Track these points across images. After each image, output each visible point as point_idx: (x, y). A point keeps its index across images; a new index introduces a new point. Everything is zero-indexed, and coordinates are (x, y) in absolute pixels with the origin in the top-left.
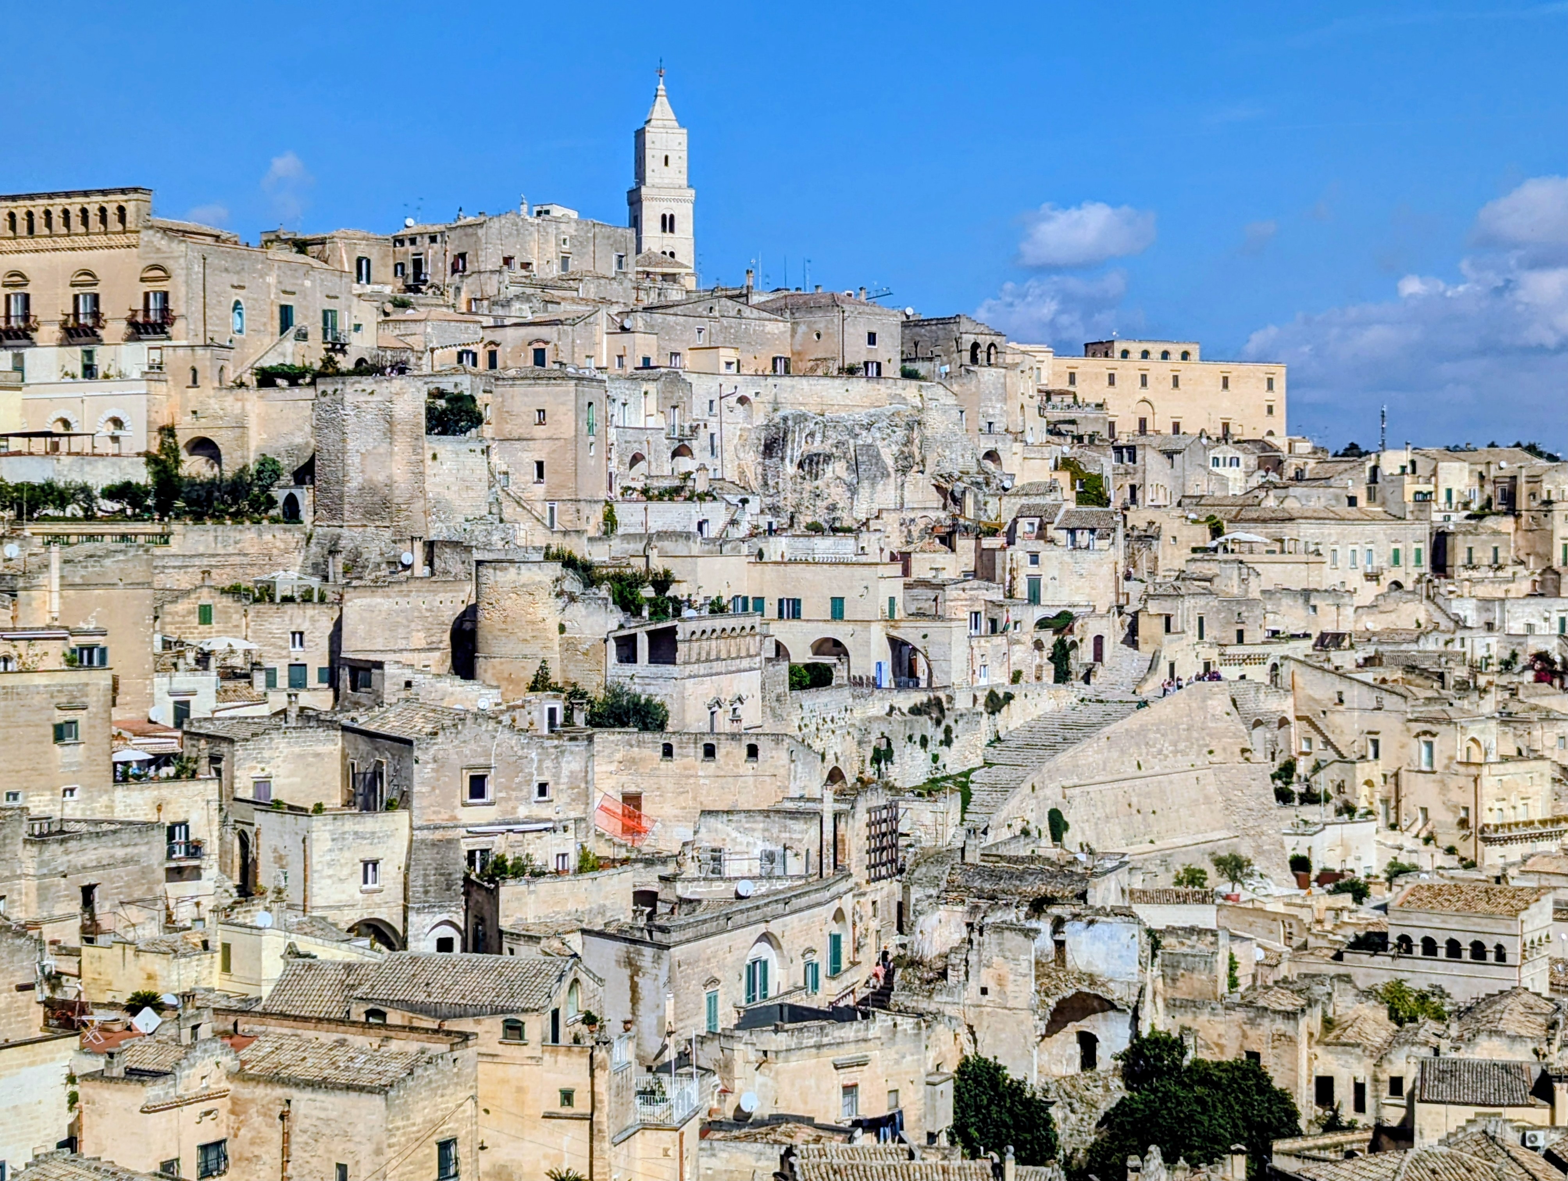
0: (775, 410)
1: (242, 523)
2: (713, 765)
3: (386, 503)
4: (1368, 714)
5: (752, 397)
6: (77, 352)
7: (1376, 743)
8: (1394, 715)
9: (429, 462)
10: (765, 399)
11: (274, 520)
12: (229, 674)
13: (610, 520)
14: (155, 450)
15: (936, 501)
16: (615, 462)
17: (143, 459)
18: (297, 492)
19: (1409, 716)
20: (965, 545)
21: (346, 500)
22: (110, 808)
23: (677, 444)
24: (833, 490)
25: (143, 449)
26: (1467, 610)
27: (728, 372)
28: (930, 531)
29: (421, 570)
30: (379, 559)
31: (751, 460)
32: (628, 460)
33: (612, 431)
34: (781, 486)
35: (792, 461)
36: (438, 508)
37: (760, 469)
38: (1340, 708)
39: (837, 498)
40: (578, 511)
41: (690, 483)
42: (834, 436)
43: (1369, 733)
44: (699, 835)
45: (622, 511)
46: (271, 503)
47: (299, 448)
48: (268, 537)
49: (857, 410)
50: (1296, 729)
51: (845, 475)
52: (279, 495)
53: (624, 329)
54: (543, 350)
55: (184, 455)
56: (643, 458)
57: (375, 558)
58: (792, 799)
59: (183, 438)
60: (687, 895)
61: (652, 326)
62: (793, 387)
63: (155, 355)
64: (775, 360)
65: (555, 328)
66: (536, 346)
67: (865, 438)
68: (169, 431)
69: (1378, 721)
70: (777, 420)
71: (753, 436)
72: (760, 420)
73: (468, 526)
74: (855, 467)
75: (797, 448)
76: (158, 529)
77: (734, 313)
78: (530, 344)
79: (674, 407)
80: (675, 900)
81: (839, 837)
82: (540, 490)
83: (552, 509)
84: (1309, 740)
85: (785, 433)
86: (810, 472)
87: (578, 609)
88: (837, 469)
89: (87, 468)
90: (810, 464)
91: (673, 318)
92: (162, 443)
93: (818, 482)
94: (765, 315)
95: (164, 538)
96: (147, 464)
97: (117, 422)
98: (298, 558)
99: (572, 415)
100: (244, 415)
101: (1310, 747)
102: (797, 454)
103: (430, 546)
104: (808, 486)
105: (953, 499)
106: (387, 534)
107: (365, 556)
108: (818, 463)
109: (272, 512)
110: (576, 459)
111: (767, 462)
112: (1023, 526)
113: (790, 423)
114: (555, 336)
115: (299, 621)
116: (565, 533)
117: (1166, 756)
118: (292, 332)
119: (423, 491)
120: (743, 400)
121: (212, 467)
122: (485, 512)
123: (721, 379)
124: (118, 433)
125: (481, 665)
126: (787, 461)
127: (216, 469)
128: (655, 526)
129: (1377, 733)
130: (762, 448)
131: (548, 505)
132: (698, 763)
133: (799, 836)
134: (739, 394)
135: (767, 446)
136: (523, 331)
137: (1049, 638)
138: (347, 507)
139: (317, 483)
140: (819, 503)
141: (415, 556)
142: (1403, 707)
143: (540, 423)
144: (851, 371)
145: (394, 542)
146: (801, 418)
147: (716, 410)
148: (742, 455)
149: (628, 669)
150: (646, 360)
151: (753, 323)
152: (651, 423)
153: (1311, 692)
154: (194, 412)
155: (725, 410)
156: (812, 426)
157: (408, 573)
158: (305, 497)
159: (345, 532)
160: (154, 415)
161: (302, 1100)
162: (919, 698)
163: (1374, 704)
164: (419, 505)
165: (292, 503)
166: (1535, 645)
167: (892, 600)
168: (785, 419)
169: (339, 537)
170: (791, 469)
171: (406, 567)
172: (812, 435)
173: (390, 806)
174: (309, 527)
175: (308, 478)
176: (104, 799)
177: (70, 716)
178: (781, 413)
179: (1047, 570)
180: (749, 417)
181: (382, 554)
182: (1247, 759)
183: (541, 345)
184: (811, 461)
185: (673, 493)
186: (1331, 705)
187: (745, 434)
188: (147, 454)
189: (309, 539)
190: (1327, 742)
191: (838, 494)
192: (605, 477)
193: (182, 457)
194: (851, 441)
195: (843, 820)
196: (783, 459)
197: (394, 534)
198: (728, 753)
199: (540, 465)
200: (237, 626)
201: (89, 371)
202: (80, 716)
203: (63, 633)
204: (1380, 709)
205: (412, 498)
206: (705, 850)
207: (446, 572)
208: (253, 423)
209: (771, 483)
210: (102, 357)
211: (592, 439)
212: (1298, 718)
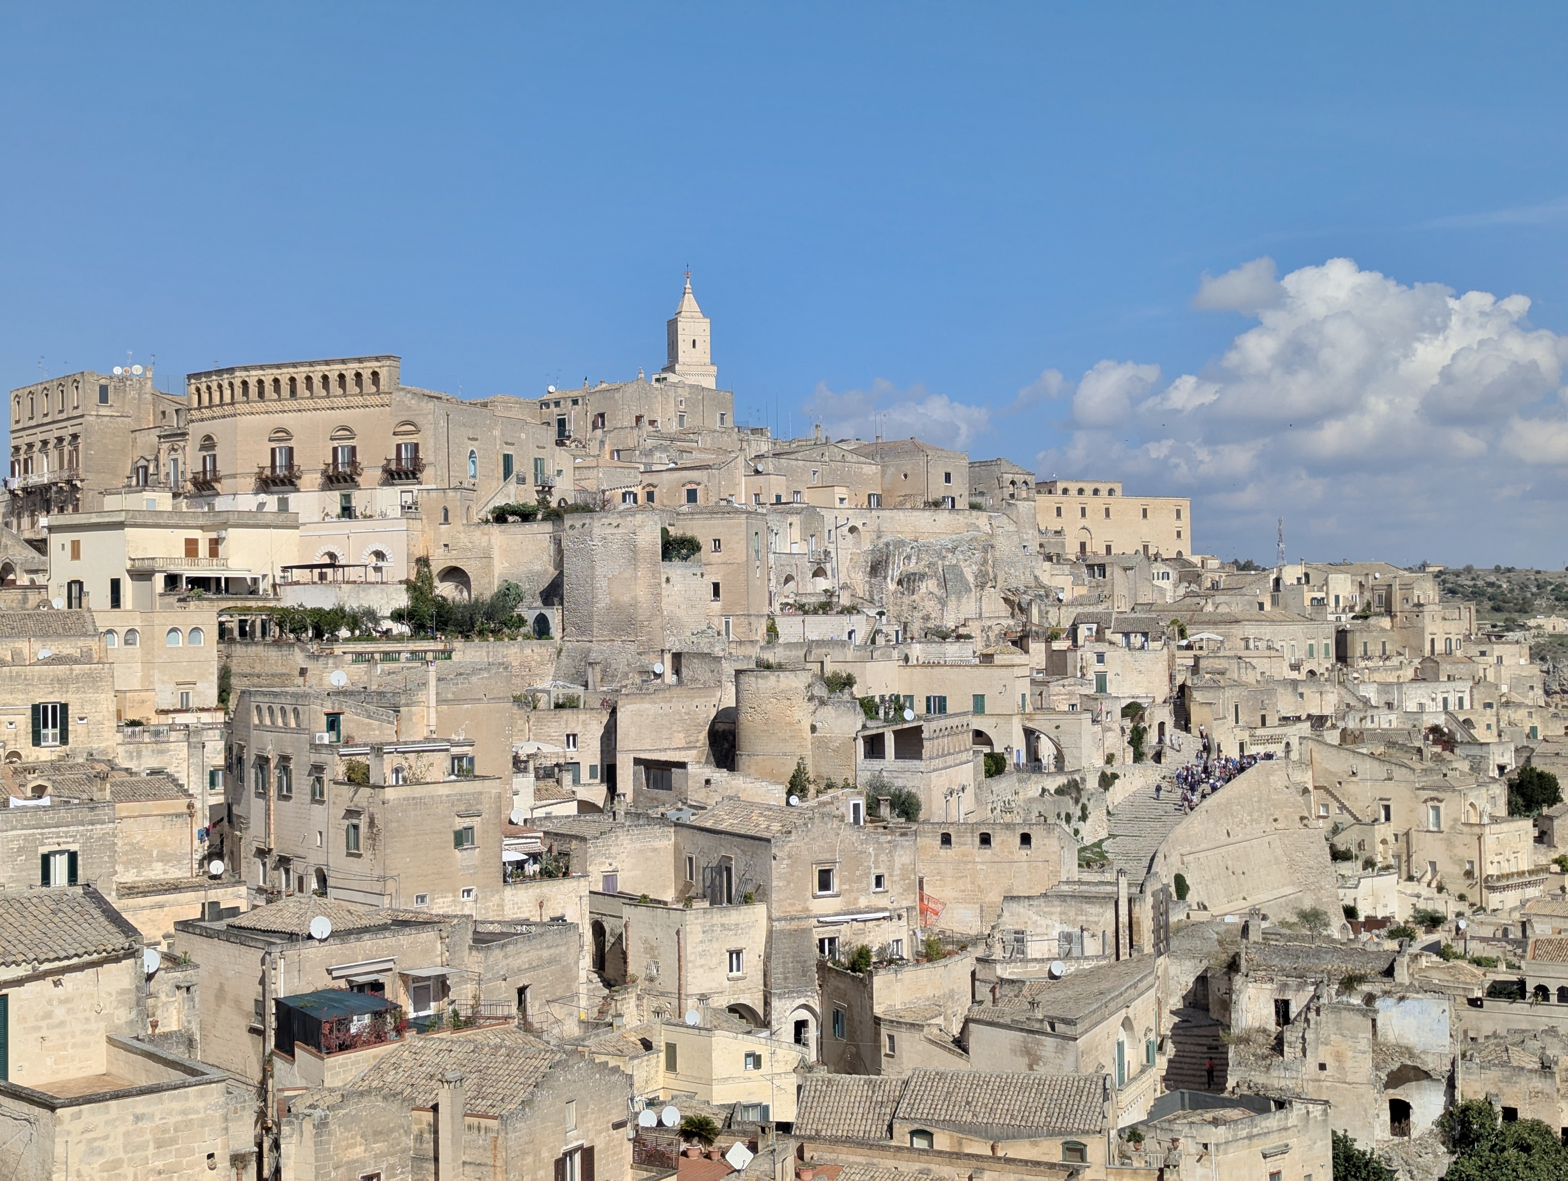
0: (879, 537)
1: (502, 640)
2: (989, 852)
3: (631, 620)
4: (1379, 783)
5: (860, 527)
6: (334, 496)
7: (1387, 808)
8: (1404, 784)
9: (664, 585)
10: (870, 529)
11: (527, 637)
12: (541, 774)
13: (772, 631)
14: (413, 578)
15: (1004, 609)
16: (773, 582)
17: (405, 586)
18: (548, 612)
19: (1417, 785)
20: (1039, 648)
21: (596, 618)
22: (501, 906)
23: (816, 567)
24: (927, 603)
25: (404, 578)
26: (1371, 692)
27: (842, 506)
28: (1004, 635)
29: (670, 678)
30: (627, 669)
31: (859, 579)
32: (783, 580)
33: (771, 556)
34: (885, 600)
35: (892, 580)
36: (672, 624)
37: (867, 587)
38: (1354, 779)
39: (930, 609)
40: (750, 624)
41: (835, 599)
42: (926, 559)
43: (1381, 799)
44: (1003, 919)
45: (782, 624)
46: (522, 621)
47: (539, 574)
48: (528, 651)
49: (943, 536)
50: (1314, 796)
51: (936, 590)
52: (530, 616)
53: (757, 472)
54: (695, 490)
55: (436, 582)
56: (793, 578)
57: (622, 668)
58: (1067, 882)
59: (436, 567)
60: (1006, 976)
61: (780, 470)
62: (892, 518)
63: (408, 498)
64: (869, 496)
65: (705, 472)
66: (689, 487)
67: (951, 559)
68: (423, 562)
69: (1389, 790)
70: (881, 546)
71: (862, 559)
72: (867, 546)
73: (694, 639)
74: (944, 583)
75: (897, 569)
76: (440, 646)
77: (839, 458)
78: (683, 485)
79: (812, 536)
80: (996, 980)
81: (1134, 920)
82: (717, 606)
83: (727, 623)
84: (1326, 806)
85: (887, 557)
86: (908, 589)
87: (827, 712)
88: (929, 585)
89: (362, 595)
90: (908, 581)
91: (794, 463)
92: (418, 572)
93: (915, 597)
94: (862, 459)
95: (447, 654)
96: (407, 590)
97: (379, 555)
98: (551, 669)
99: (743, 543)
100: (490, 547)
101: (1327, 811)
102: (897, 574)
103: (677, 657)
104: (906, 600)
105: (1017, 607)
106: (632, 647)
107: (614, 666)
108: (914, 581)
109: (523, 630)
110: (747, 580)
111: (873, 580)
112: (1083, 631)
113: (891, 548)
114: (705, 478)
115: (573, 724)
116: (741, 643)
117: (1246, 825)
118: (513, 478)
119: (660, 610)
120: (853, 530)
121: (461, 592)
122: (705, 628)
123: (836, 512)
124: (380, 564)
125: (743, 760)
126: (889, 579)
127: (465, 594)
128: (813, 636)
129: (1388, 800)
130: (869, 569)
131: (724, 620)
132: (976, 850)
133: (1096, 919)
134: (850, 525)
135: (872, 567)
136: (677, 475)
137: (1128, 724)
138: (595, 624)
139: (566, 604)
140: (915, 614)
141: (662, 665)
142: (1412, 778)
143: (716, 551)
144: (936, 505)
145: (640, 654)
146: (900, 544)
147: (833, 538)
148: (853, 575)
149: (875, 764)
150: (778, 497)
151: (854, 465)
152: (795, 549)
153: (1327, 766)
154: (446, 546)
155: (840, 538)
156: (909, 550)
157: (659, 681)
158: (554, 616)
159: (595, 646)
160: (412, 548)
162: (1053, 784)
163: (1385, 776)
164: (657, 622)
165: (541, 621)
167: (1024, 695)
168: (887, 545)
169: (589, 650)
170: (892, 586)
171: (658, 676)
172: (908, 557)
173: (748, 899)
174: (559, 642)
175: (556, 600)
176: (496, 899)
177: (466, 822)
178: (884, 540)
179: (1111, 668)
180: (858, 544)
181: (628, 665)
182: (1305, 825)
183: (694, 487)
184: (909, 579)
185: (825, 608)
186: (1345, 777)
187: (855, 558)
188: (407, 582)
189: (560, 652)
190: (1343, 807)
191: (930, 606)
192: (767, 595)
193: (435, 584)
194: (940, 562)
195: (1138, 904)
196: (885, 578)
197: (638, 647)
198: (1003, 841)
199: (716, 586)
200: (521, 731)
201: (347, 512)
202: (475, 822)
203: (445, 745)
204: (1390, 779)
205: (652, 615)
206: (1009, 932)
207: (694, 680)
208: (496, 554)
209: (876, 598)
210: (358, 499)
211: (758, 563)
212: (1316, 788)
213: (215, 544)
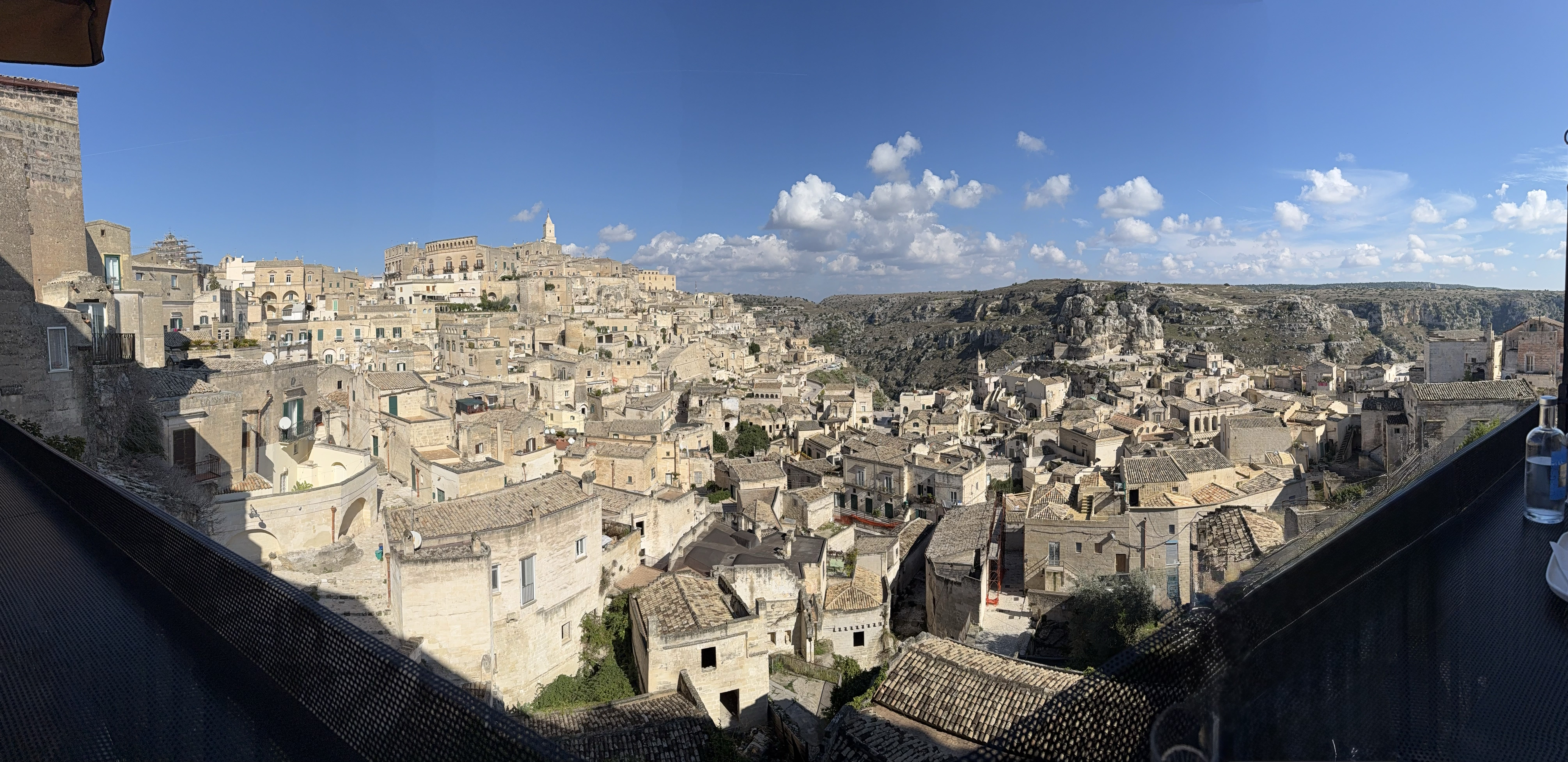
1: (505, 312)
2: (629, 366)
3: (537, 307)
4: (721, 348)
5: (595, 282)
6: (462, 274)
7: (722, 354)
9: (546, 297)
10: (597, 282)
11: (511, 311)
12: (517, 346)
13: (573, 309)
15: (631, 304)
16: (573, 297)
17: (480, 298)
18: (516, 305)
20: (640, 314)
21: (529, 306)
22: (509, 379)
23: (584, 292)
26: (718, 325)
27: (590, 276)
28: (631, 311)
29: (548, 322)
31: (595, 296)
32: (576, 296)
33: (572, 290)
34: (601, 301)
35: (603, 296)
36: (548, 308)
37: (597, 298)
38: (715, 347)
40: (567, 308)
41: (589, 301)
42: (612, 290)
43: (721, 351)
44: (633, 383)
45: (575, 307)
46: (509, 307)
47: (514, 294)
48: (511, 315)
49: (616, 284)
50: (706, 351)
51: (614, 299)
52: (512, 305)
54: (553, 272)
55: (488, 297)
56: (578, 296)
58: (649, 373)
59: (488, 292)
60: (634, 396)
61: (574, 267)
62: (603, 279)
63: (480, 274)
64: (597, 273)
66: (551, 271)
67: (618, 291)
68: (485, 291)
69: (723, 349)
70: (600, 287)
71: (596, 290)
72: (597, 287)
73: (554, 312)
74: (616, 297)
75: (604, 294)
77: (589, 263)
78: (549, 271)
79: (583, 284)
80: (632, 398)
81: (665, 382)
82: (559, 303)
85: (602, 290)
86: (607, 298)
87: (589, 330)
88: (612, 298)
89: (470, 300)
90: (607, 296)
92: (483, 294)
93: (609, 301)
94: (595, 263)
95: (491, 315)
97: (474, 290)
98: (518, 319)
99: (565, 286)
100: (501, 287)
101: (709, 355)
103: (549, 316)
104: (607, 301)
105: (634, 303)
106: (538, 314)
107: (534, 319)
108: (609, 296)
109: (510, 309)
110: (566, 296)
111: (598, 296)
112: (651, 310)
114: (555, 269)
115: (524, 334)
116: (565, 313)
117: (691, 359)
118: (506, 269)
119: (545, 304)
120: (593, 283)
121: (494, 299)
122: (556, 308)
123: (589, 278)
124: (474, 292)
125: (567, 343)
127: (496, 299)
128: (583, 311)
129: (723, 351)
130: (597, 293)
131: (561, 306)
132: (626, 365)
133: (656, 382)
134: (592, 281)
136: (548, 268)
137: (662, 334)
139: (521, 302)
140: (609, 305)
141: (546, 319)
142: (728, 346)
143: (558, 288)
144: (614, 276)
145: (540, 315)
146: (605, 286)
147: (588, 285)
148: (593, 295)
149: (601, 344)
150: (574, 274)
151: (593, 265)
152: (579, 288)
153: (709, 344)
154: (490, 287)
155: (590, 285)
156: (607, 288)
157: (546, 323)
158: (518, 306)
159: (528, 313)
160: (482, 288)
161: (618, 461)
162: (644, 349)
163: (722, 346)
164: (544, 307)
165: (515, 307)
166: (731, 332)
167: (636, 326)
168: (602, 287)
169: (527, 315)
170: (603, 298)
171: (545, 321)
172: (607, 290)
173: (569, 378)
174: (519, 312)
175: (518, 301)
176: (507, 377)
177: (500, 358)
178: (601, 285)
179: (658, 319)
180: (594, 286)
181: (537, 318)
185: (587, 303)
186: (713, 346)
187: (594, 290)
188: (481, 296)
189: (519, 315)
191: (613, 303)
192: (571, 300)
194: (615, 291)
195: (666, 378)
198: (633, 363)
199: (559, 297)
200: (511, 335)
201: (465, 278)
203: (493, 339)
205: (543, 305)
206: (635, 386)
207: (554, 322)
208: (503, 289)
209: (599, 301)
210: (468, 275)
211: (569, 291)
212: (706, 349)
213: (434, 287)
